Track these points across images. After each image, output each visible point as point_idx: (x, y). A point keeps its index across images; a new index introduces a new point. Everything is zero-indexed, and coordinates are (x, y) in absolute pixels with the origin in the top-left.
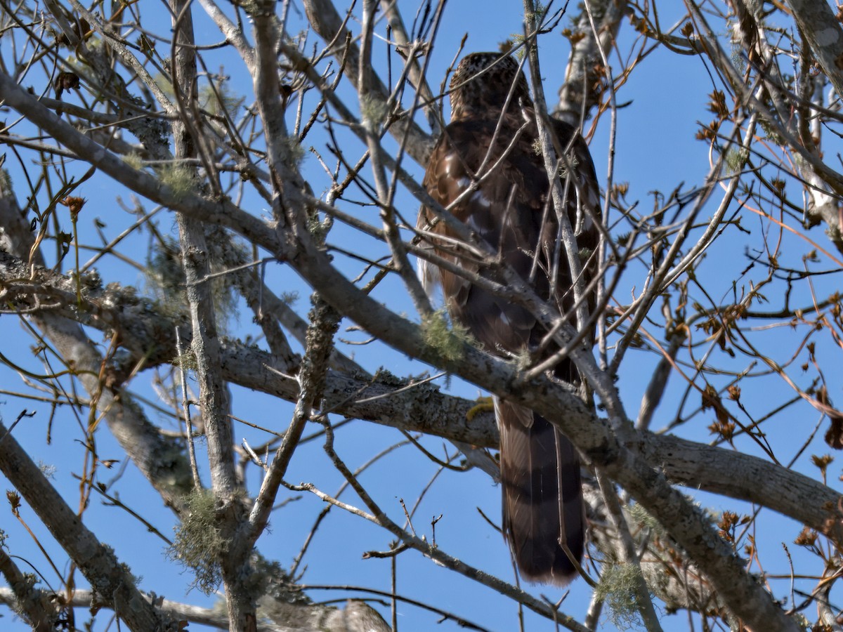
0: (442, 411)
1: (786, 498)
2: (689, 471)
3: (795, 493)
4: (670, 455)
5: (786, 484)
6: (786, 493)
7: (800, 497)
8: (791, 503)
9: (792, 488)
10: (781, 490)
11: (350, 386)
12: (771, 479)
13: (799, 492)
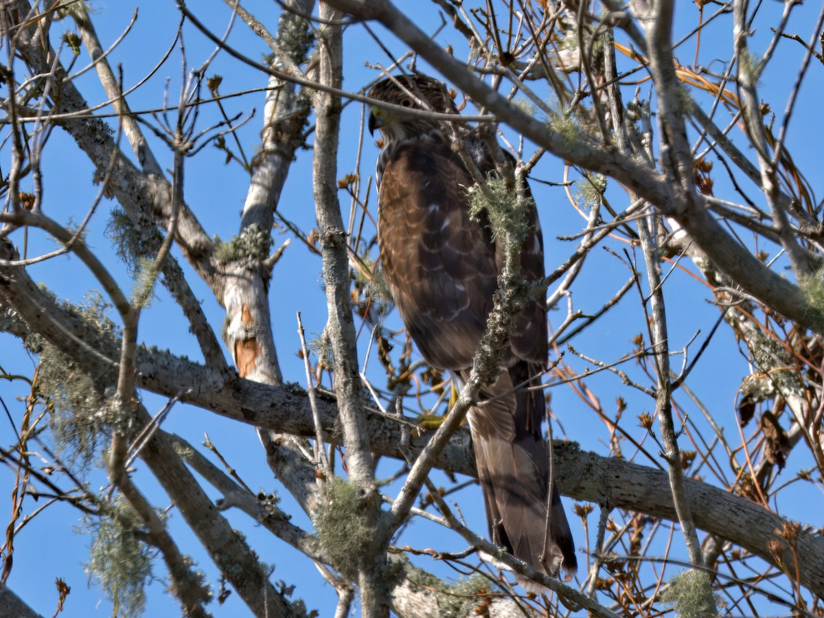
0: (385, 428)
1: (733, 522)
2: (636, 494)
3: (742, 517)
4: (617, 477)
5: (734, 509)
6: (734, 518)
7: (748, 522)
8: (738, 528)
9: (740, 513)
10: (729, 514)
11: (288, 401)
12: (719, 504)
13: (746, 517)
